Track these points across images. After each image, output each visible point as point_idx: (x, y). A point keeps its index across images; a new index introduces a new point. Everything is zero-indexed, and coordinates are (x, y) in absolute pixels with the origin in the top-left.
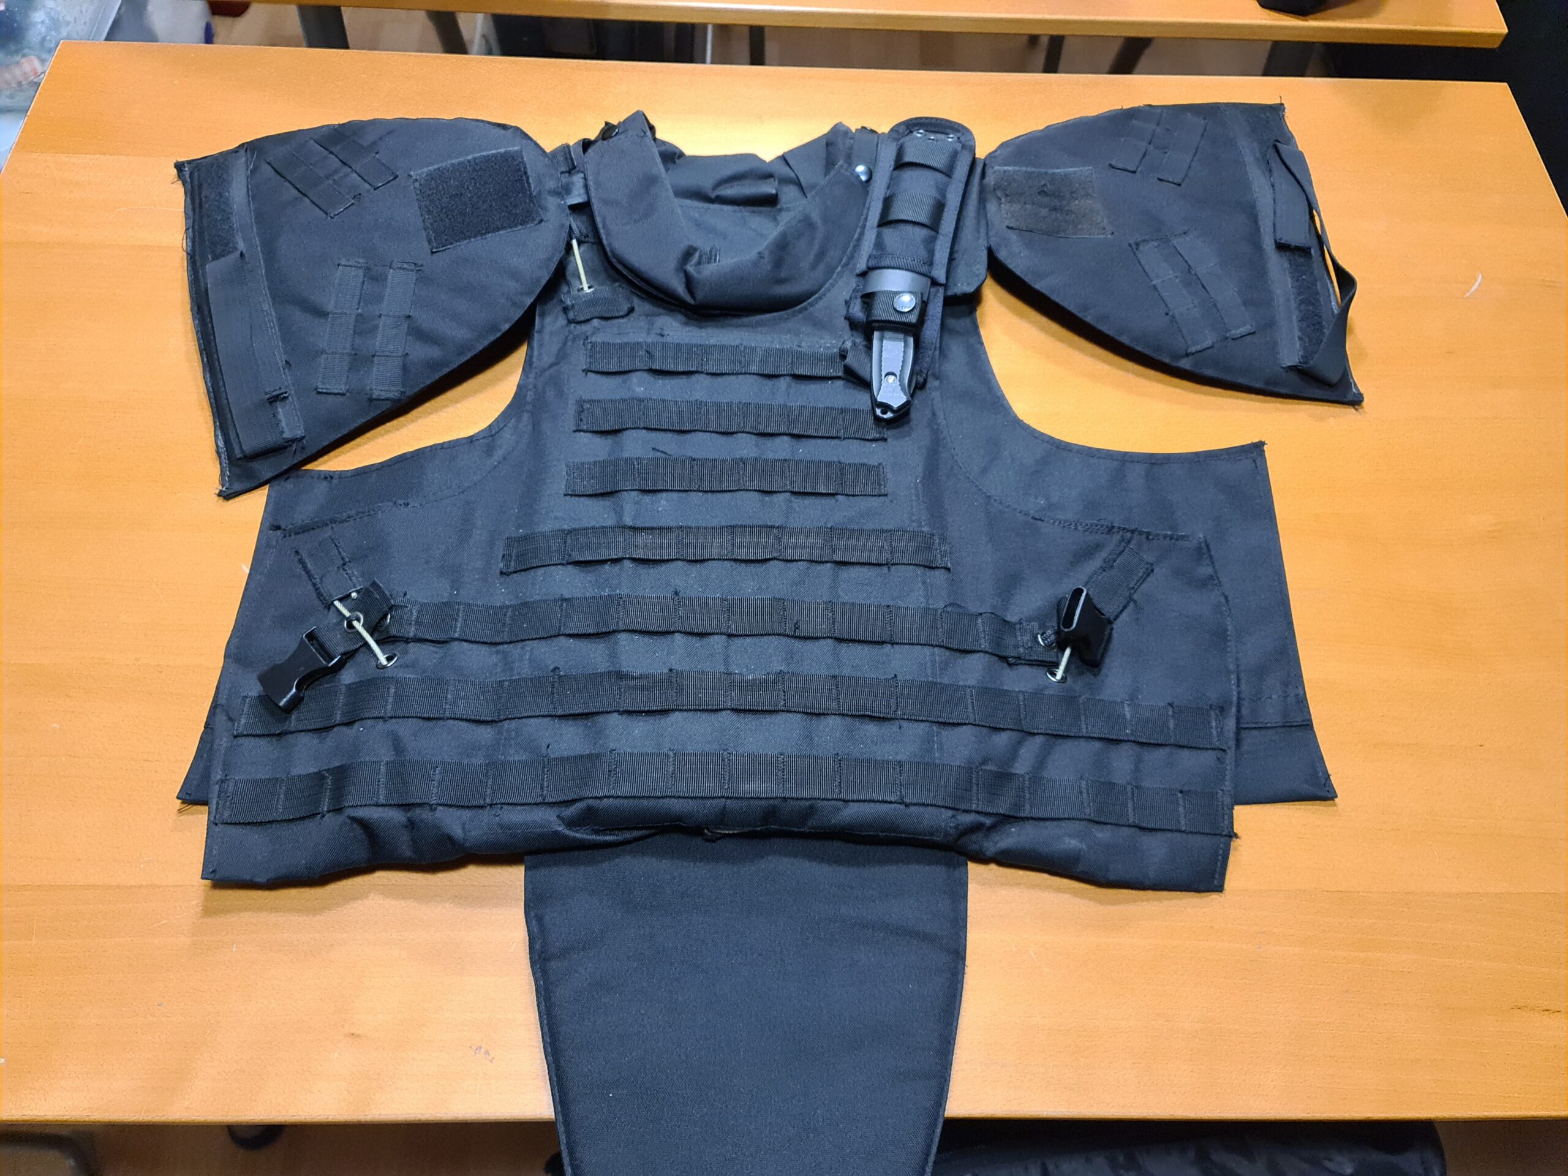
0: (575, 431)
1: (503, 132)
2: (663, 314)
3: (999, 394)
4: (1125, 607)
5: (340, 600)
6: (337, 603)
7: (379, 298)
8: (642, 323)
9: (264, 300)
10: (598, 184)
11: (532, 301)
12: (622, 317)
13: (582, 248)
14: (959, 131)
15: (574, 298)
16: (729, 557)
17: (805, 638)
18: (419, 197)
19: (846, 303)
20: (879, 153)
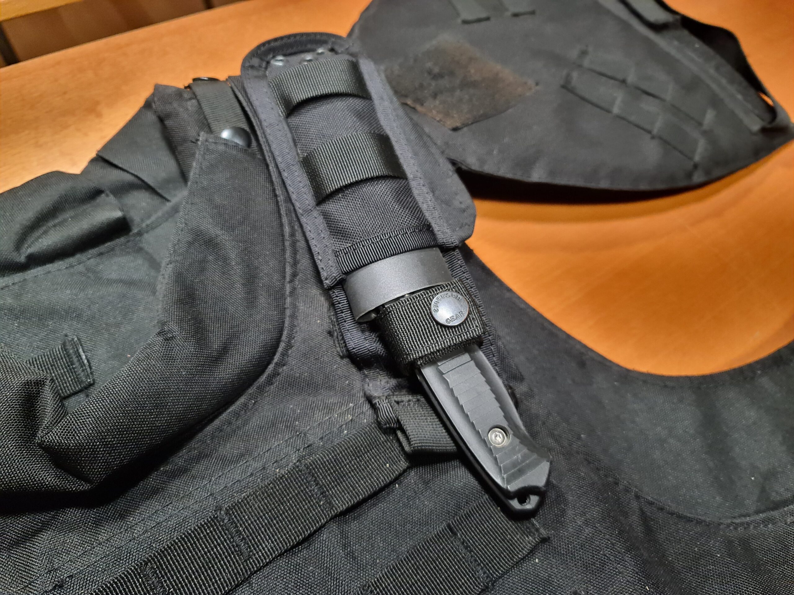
19: (330, 333)
20: (245, 104)
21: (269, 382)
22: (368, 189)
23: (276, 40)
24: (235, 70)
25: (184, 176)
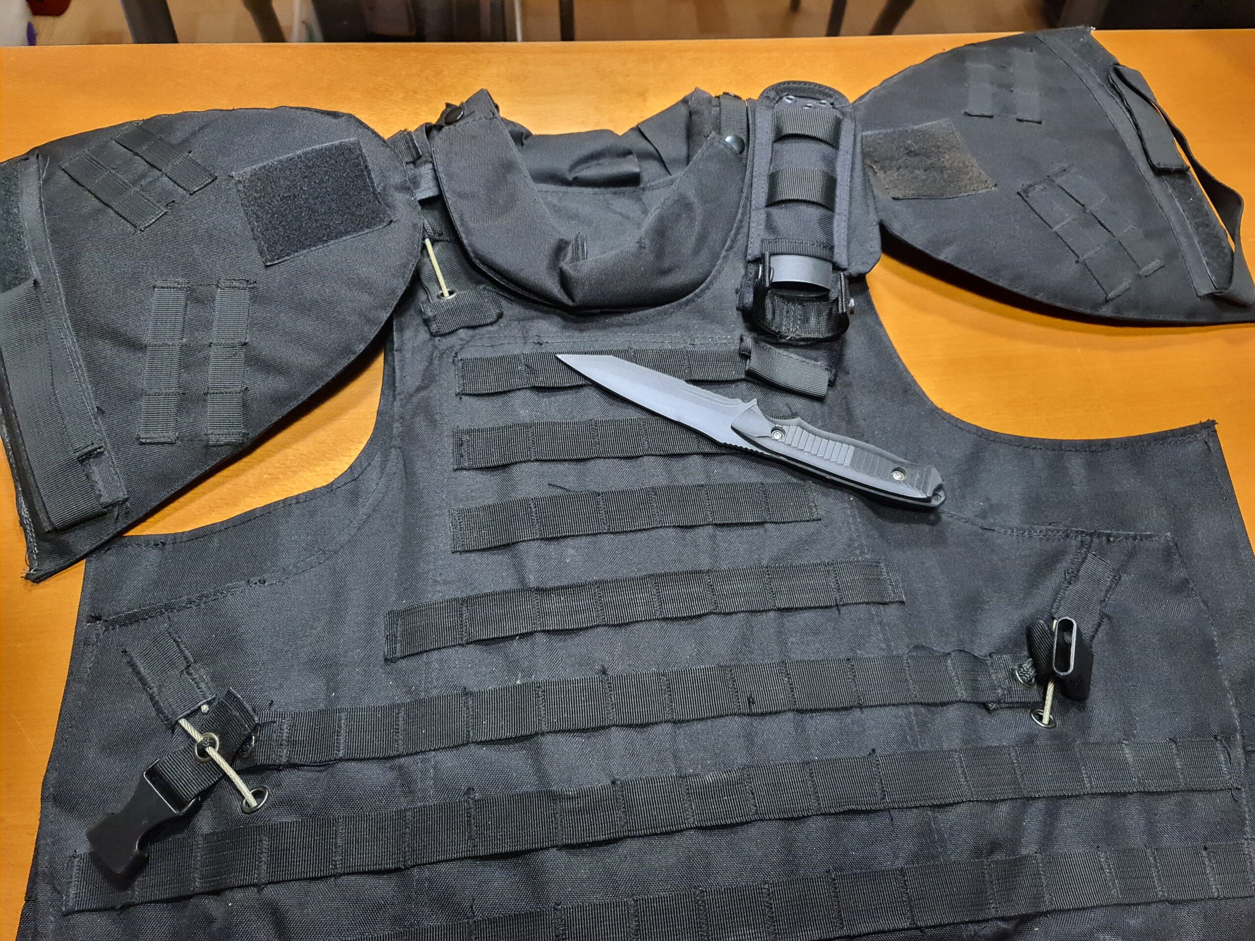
0: (455, 470)
1: (334, 121)
2: (538, 318)
3: (909, 380)
4: (1099, 625)
5: (187, 717)
6: (183, 723)
7: (208, 325)
8: (515, 330)
9: (66, 335)
10: (450, 176)
11: (388, 315)
12: (491, 324)
13: (437, 248)
14: (831, 96)
15: (434, 307)
16: (658, 615)
17: (763, 715)
18: (245, 201)
19: (737, 292)
20: (751, 122)
21: (687, 303)
22: (803, 208)
23: (794, 82)
24: (755, 96)
25: (688, 159)
